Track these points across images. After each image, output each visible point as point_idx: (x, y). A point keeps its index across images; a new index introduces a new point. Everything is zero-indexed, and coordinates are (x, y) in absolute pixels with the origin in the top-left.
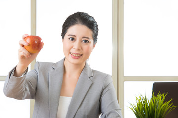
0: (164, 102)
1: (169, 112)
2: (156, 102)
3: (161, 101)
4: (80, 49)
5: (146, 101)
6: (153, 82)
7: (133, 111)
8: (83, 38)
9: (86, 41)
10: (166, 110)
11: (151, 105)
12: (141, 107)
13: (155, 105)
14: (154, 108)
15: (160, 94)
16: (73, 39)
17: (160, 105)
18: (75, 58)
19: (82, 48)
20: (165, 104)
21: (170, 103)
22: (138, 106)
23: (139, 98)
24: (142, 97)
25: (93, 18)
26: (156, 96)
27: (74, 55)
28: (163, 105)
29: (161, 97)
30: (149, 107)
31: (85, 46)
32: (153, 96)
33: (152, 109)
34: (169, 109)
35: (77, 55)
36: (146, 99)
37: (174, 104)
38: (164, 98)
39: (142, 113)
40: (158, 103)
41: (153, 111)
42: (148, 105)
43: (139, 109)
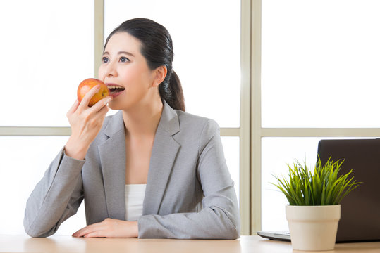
0: (338, 176)
1: (346, 193)
2: (324, 176)
3: (333, 174)
5: (307, 174)
6: (318, 140)
7: (284, 192)
10: (342, 189)
11: (316, 180)
12: (297, 185)
13: (322, 181)
14: (320, 185)
15: (331, 161)
17: (332, 180)
20: (340, 179)
21: (349, 177)
22: (292, 182)
23: (293, 169)
24: (298, 166)
26: (323, 164)
28: (337, 182)
29: (333, 167)
30: (312, 183)
32: (318, 165)
33: (317, 187)
34: (347, 188)
36: (305, 171)
37: (357, 179)
38: (338, 168)
39: (299, 195)
40: (328, 178)
41: (319, 192)
42: (310, 180)
43: (294, 187)
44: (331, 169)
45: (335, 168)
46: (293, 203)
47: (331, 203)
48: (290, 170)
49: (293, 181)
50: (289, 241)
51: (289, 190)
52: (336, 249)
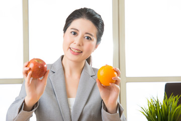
0: (178, 105)
2: (169, 105)
3: (175, 104)
4: (81, 44)
5: (158, 104)
7: (145, 115)
8: (87, 33)
9: (88, 38)
11: (164, 107)
12: (153, 111)
13: (168, 108)
14: (167, 111)
15: (173, 95)
16: (75, 34)
17: (174, 107)
18: (74, 53)
19: (83, 45)
20: (179, 107)
23: (150, 101)
24: (153, 99)
25: (100, 16)
26: (168, 98)
27: (74, 50)
28: (177, 108)
29: (174, 99)
31: (87, 43)
32: (165, 98)
33: (165, 112)
35: (76, 51)
36: (158, 102)
39: (154, 117)
40: (171, 106)
42: (160, 108)
43: (151, 112)
44: (173, 101)
45: (176, 100)
48: (148, 101)
49: (150, 108)
51: (147, 114)
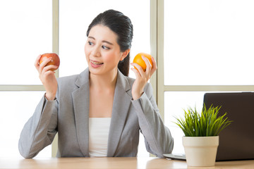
0: (217, 117)
1: (223, 128)
2: (208, 117)
3: (214, 116)
5: (196, 116)
6: (203, 93)
10: (220, 125)
11: (202, 119)
12: (190, 123)
13: (207, 121)
14: (205, 123)
15: (212, 107)
17: (213, 120)
20: (219, 119)
21: (224, 118)
23: (188, 112)
24: (191, 111)
26: (207, 109)
28: (216, 121)
29: (213, 111)
30: (200, 122)
32: (203, 110)
33: (203, 124)
34: (223, 125)
36: (196, 114)
37: (229, 119)
38: (217, 112)
39: (191, 130)
40: (210, 118)
41: (205, 127)
42: (199, 120)
43: (188, 124)
44: (213, 113)
45: (215, 112)
46: (187, 135)
47: (213, 135)
48: (186, 113)
49: (187, 120)
50: (185, 160)
51: (184, 126)
52: (216, 165)
